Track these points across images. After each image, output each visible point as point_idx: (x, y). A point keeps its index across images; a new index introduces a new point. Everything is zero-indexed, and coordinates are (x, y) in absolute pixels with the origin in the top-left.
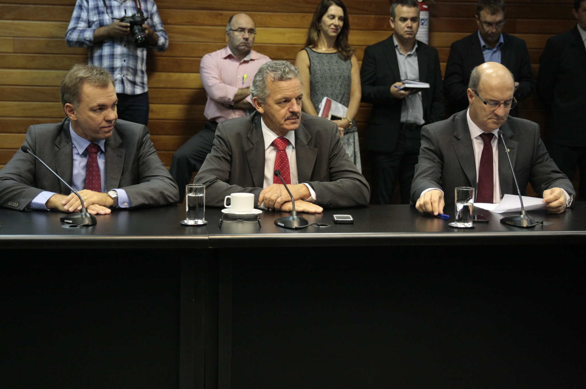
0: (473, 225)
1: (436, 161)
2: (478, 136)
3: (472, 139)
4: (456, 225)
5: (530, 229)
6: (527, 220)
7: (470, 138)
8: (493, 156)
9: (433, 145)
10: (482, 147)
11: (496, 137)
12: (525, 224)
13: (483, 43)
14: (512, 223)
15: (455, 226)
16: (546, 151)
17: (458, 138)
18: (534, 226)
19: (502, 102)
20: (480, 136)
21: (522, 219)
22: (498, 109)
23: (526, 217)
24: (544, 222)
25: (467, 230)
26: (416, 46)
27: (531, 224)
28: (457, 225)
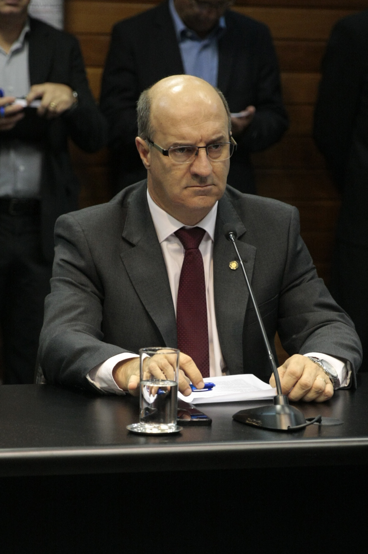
0: (178, 428)
1: (89, 290)
2: (172, 235)
3: (160, 242)
4: (142, 428)
5: (296, 435)
6: (289, 415)
7: (157, 240)
8: (204, 276)
9: (82, 256)
10: (181, 258)
11: (209, 237)
12: (285, 424)
13: (180, 26)
14: (257, 423)
15: (140, 431)
16: (311, 265)
17: (131, 241)
18: (303, 428)
19: (202, 145)
20: (177, 234)
21: (279, 414)
22: (196, 163)
23: (287, 410)
24: (322, 418)
25: (166, 439)
26: (27, 29)
27: (298, 423)
28: (145, 429)
